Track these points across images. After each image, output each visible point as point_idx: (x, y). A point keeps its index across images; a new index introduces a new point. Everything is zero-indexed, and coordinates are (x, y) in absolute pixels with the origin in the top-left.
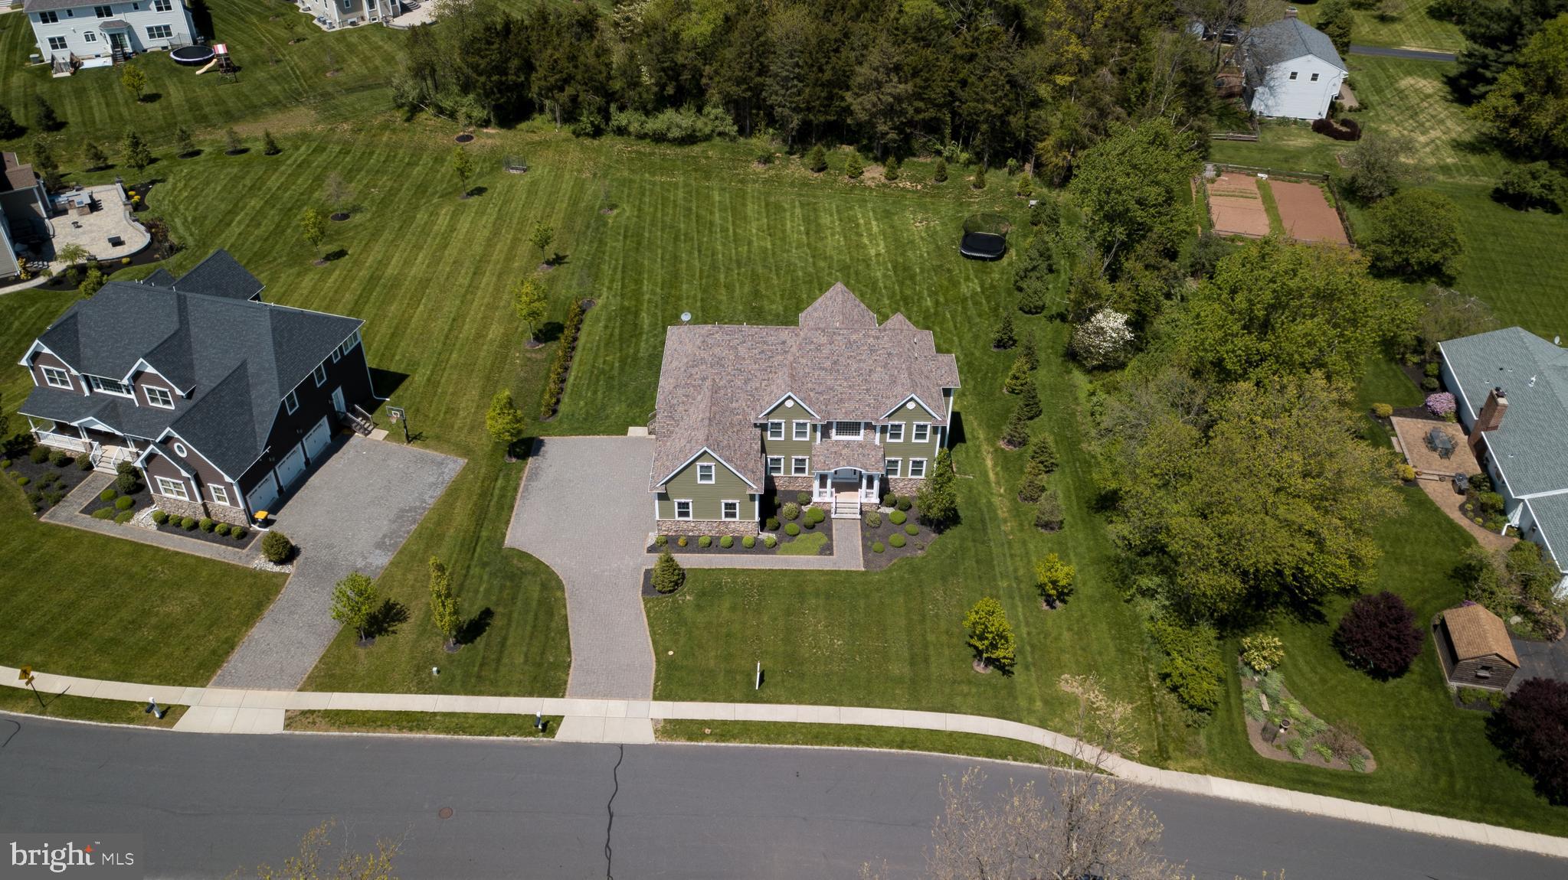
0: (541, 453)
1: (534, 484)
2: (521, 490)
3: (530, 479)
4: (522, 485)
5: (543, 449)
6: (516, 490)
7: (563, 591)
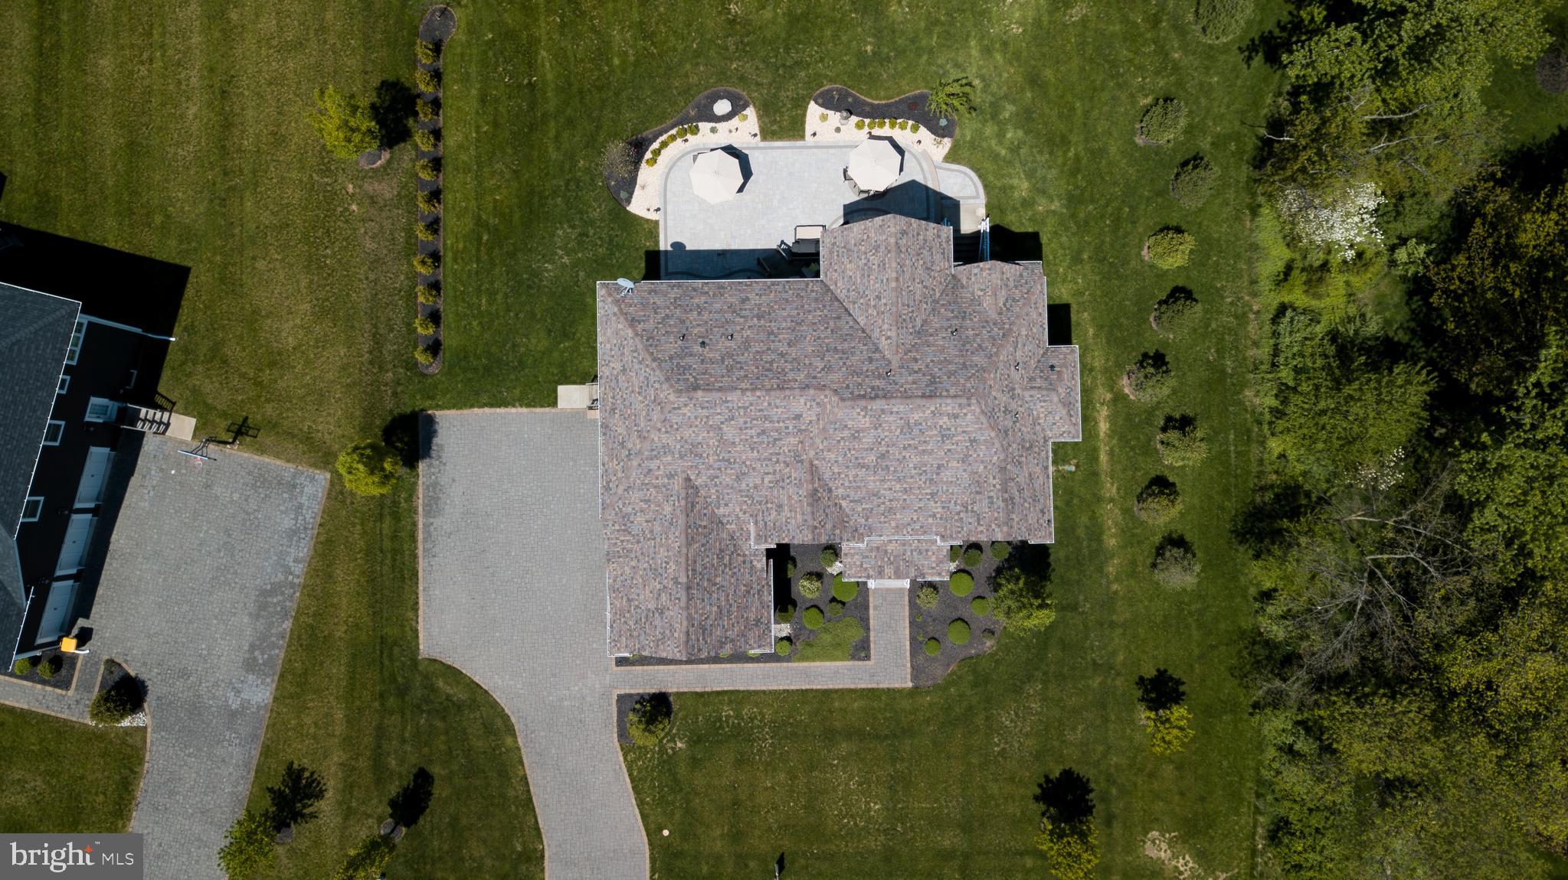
0: (434, 454)
1: (437, 522)
2: (420, 536)
3: (428, 513)
4: (420, 526)
5: (435, 441)
6: (413, 538)
7: (514, 735)
